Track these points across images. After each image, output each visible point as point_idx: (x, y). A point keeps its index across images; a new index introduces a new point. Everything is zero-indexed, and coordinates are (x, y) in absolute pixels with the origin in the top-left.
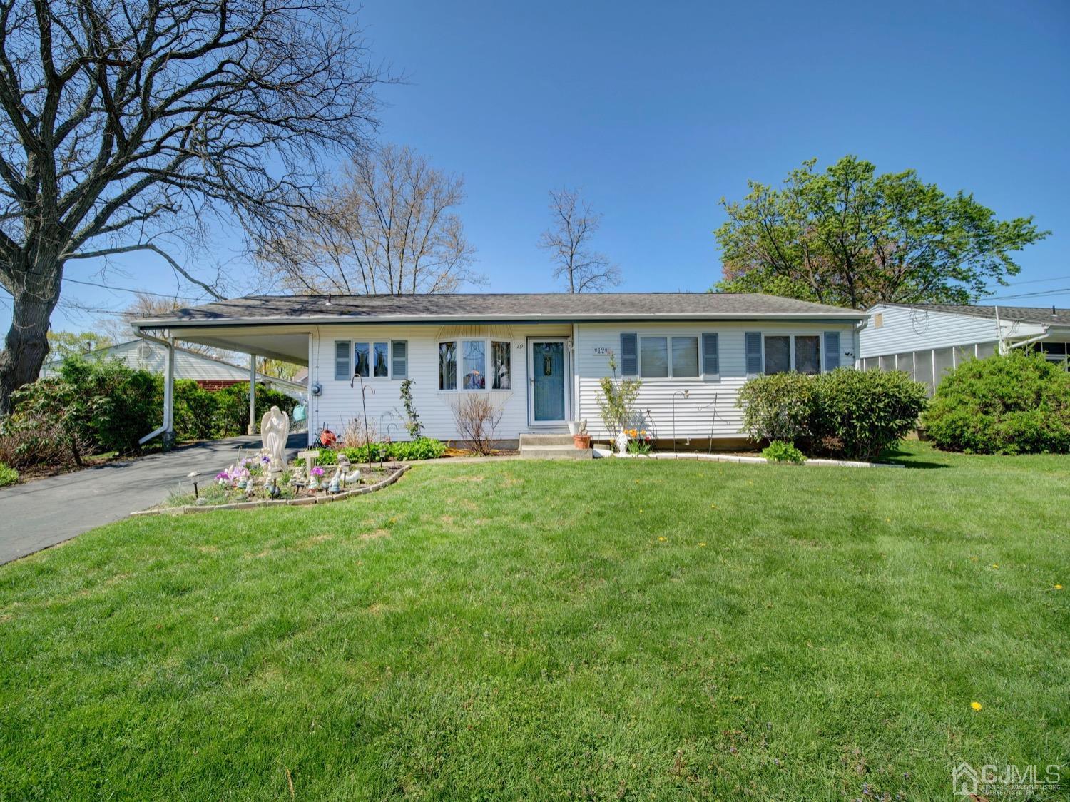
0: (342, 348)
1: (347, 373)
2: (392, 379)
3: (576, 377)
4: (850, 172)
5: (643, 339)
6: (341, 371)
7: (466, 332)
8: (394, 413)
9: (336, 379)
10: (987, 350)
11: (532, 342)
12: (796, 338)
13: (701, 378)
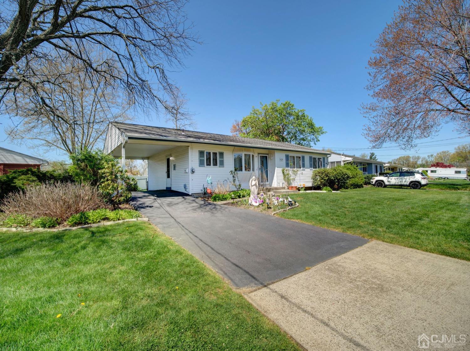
0: (201, 153)
1: (204, 164)
2: (219, 167)
3: (276, 168)
4: (288, 106)
5: (290, 156)
6: (201, 164)
7: (245, 150)
8: (228, 180)
9: (199, 166)
10: (339, 163)
11: (260, 155)
12: (318, 158)
13: (302, 169)
